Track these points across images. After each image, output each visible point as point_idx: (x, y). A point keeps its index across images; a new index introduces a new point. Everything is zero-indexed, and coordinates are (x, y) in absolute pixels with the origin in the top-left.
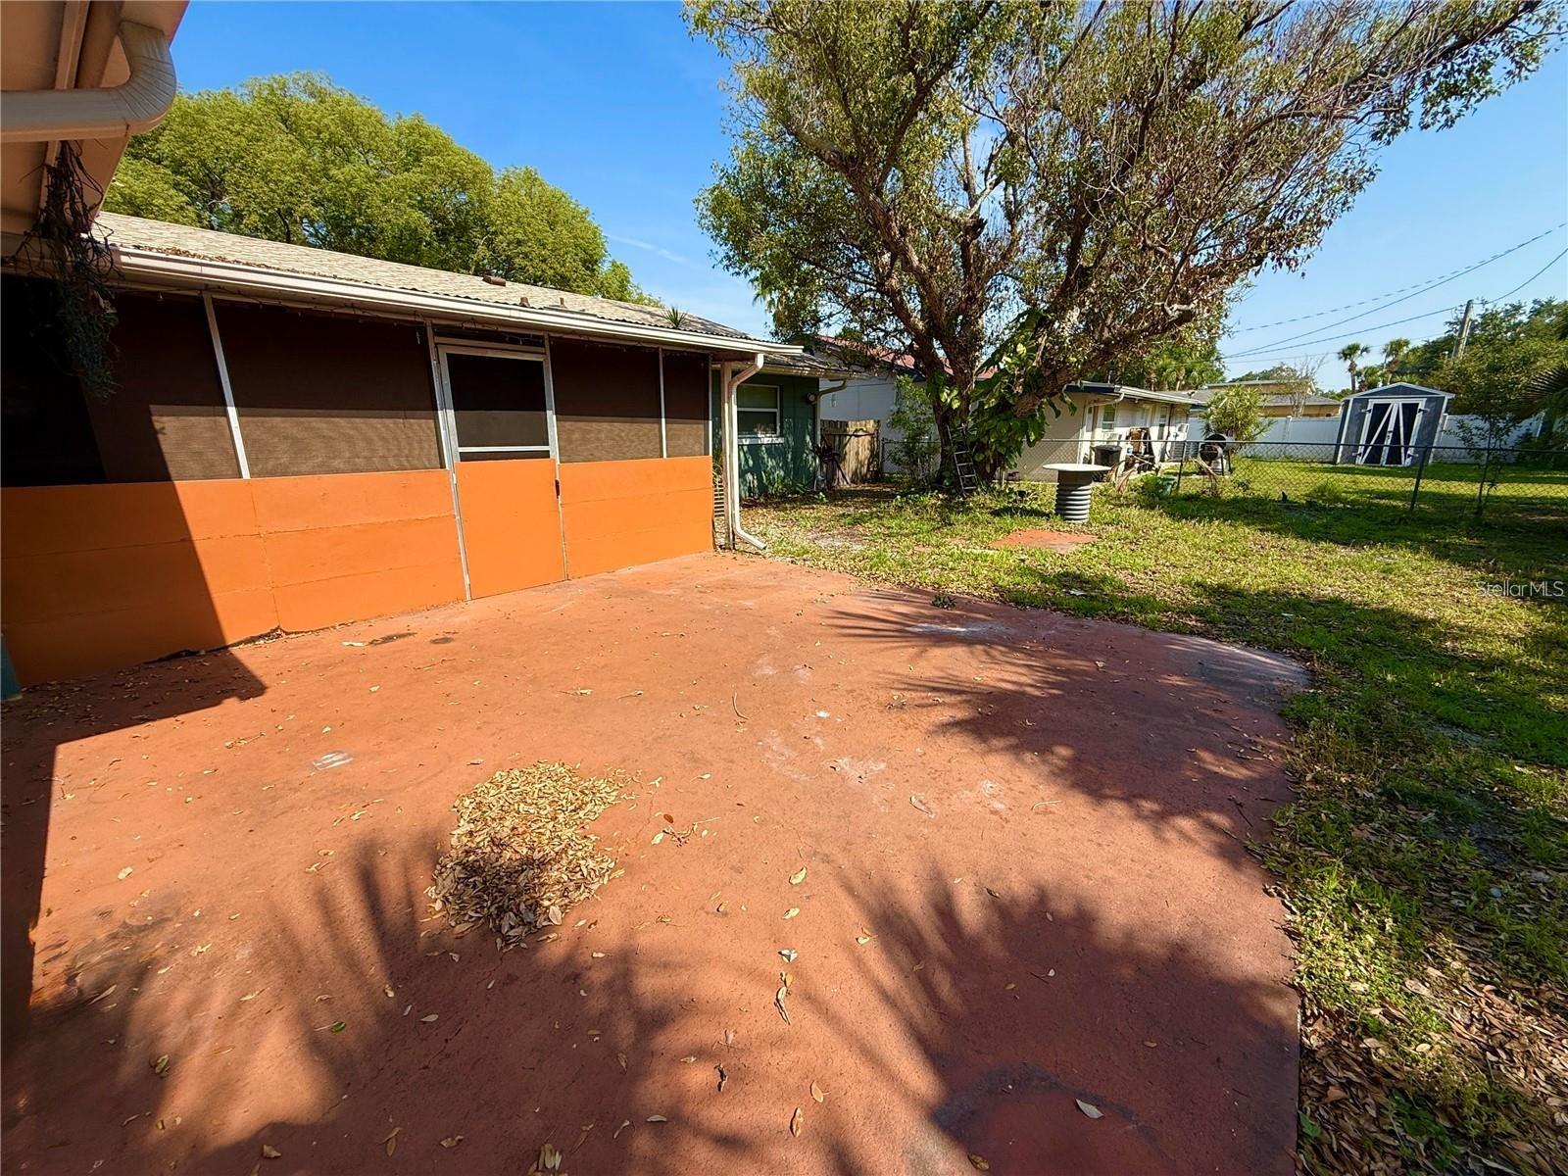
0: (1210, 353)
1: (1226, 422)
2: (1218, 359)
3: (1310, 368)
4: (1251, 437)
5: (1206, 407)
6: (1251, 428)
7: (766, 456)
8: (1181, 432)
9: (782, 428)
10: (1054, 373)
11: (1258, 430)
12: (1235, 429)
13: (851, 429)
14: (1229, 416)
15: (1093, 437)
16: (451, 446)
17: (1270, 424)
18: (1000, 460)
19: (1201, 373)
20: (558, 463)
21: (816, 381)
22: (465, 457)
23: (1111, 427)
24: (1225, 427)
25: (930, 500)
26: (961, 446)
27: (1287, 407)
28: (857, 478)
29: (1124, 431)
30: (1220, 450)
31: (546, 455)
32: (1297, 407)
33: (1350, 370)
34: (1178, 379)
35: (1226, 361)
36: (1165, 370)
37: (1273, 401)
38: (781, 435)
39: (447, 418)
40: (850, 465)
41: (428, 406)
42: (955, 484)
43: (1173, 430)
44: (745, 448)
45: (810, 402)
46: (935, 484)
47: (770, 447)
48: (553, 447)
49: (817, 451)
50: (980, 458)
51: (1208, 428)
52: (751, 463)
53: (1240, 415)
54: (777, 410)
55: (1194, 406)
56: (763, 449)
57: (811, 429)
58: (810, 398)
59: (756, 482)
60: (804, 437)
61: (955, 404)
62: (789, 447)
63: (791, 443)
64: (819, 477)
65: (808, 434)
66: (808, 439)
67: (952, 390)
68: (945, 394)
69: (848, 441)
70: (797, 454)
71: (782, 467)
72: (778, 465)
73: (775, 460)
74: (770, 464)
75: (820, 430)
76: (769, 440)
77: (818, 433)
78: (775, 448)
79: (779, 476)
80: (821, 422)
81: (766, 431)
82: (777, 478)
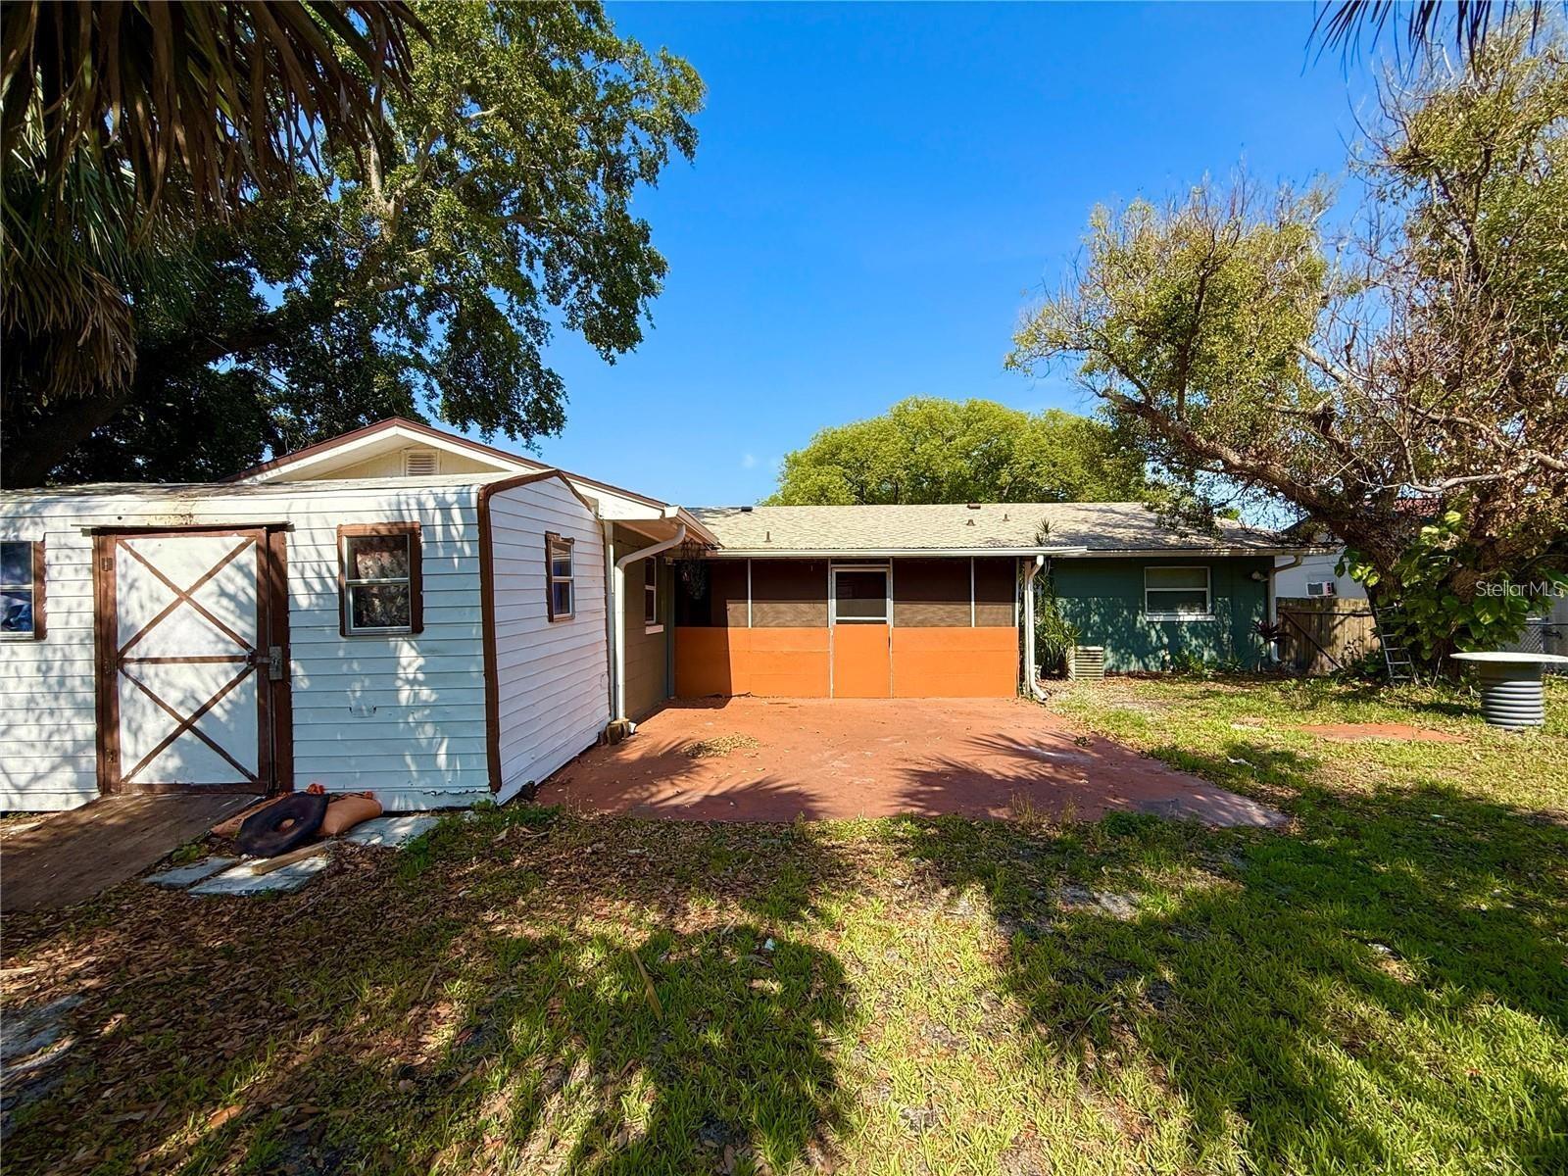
7: (1188, 635)
9: (1213, 608)
13: (1345, 608)
16: (833, 616)
20: (892, 626)
22: (838, 622)
31: (884, 622)
38: (1212, 614)
39: (833, 603)
40: (1341, 650)
41: (825, 598)
44: (1158, 627)
45: (1257, 581)
47: (1194, 628)
48: (889, 618)
52: (1166, 640)
54: (1208, 590)
56: (1185, 628)
57: (1261, 609)
58: (1256, 576)
59: (1168, 658)
60: (1251, 616)
61: (1373, 582)
62: (1224, 626)
63: (1228, 622)
64: (1276, 658)
65: (1257, 614)
66: (1257, 619)
67: (1366, 566)
68: (1358, 571)
69: (1341, 623)
70: (1239, 634)
71: (1214, 647)
72: (1207, 645)
73: (1202, 637)
74: (1194, 642)
75: (1278, 608)
76: (1193, 618)
77: (1273, 613)
78: (1202, 626)
79: (1209, 655)
80: (1279, 600)
81: (1190, 610)
82: (1206, 657)
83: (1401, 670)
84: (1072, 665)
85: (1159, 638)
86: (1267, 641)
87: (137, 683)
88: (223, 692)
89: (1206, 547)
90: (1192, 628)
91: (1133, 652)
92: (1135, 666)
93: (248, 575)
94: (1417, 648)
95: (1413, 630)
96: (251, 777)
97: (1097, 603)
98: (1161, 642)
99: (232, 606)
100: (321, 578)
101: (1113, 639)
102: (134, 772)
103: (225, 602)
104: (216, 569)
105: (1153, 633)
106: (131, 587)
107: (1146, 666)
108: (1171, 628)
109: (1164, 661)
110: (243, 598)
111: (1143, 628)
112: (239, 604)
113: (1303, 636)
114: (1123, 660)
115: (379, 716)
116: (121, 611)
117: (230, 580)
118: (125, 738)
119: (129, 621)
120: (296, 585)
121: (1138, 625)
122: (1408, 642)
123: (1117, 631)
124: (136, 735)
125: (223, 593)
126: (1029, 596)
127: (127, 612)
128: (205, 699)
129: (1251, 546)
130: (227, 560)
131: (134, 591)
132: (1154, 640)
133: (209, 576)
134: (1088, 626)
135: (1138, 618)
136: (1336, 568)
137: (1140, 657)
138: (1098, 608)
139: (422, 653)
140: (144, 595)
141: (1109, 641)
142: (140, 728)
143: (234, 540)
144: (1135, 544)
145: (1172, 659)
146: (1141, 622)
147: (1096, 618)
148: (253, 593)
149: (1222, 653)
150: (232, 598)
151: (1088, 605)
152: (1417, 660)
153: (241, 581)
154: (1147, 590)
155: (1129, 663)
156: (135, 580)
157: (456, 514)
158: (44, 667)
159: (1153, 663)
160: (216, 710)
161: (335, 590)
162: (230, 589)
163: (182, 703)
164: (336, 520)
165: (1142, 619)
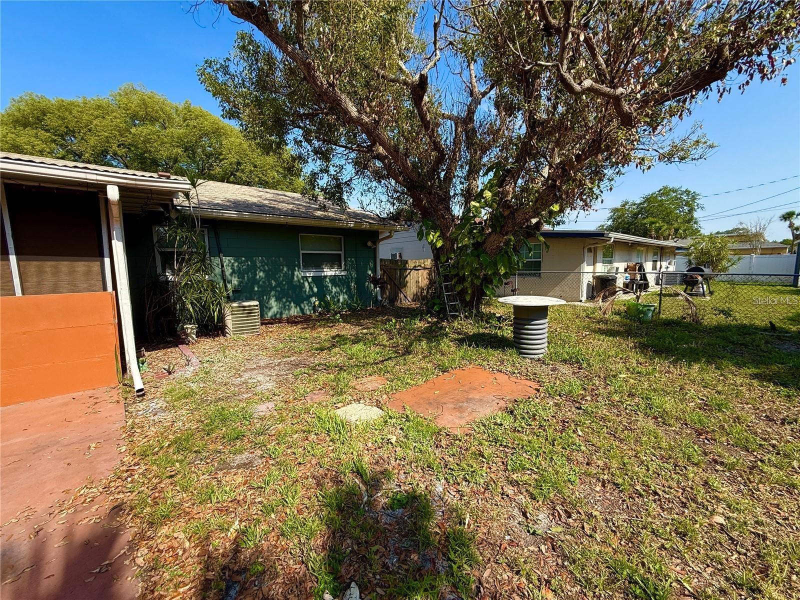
0: (690, 220)
1: (705, 258)
2: (695, 223)
3: (762, 225)
4: (725, 269)
5: (688, 249)
6: (724, 263)
7: (330, 285)
8: (669, 266)
9: (345, 265)
10: (512, 213)
11: (730, 264)
12: (712, 263)
13: (411, 264)
14: (706, 254)
15: (594, 269)
17: (739, 259)
19: (685, 231)
21: (378, 232)
23: (611, 262)
24: (703, 262)
26: (447, 278)
27: (748, 249)
28: (418, 298)
29: (622, 266)
30: (700, 278)
32: (756, 249)
33: (789, 227)
34: (669, 235)
35: (701, 224)
36: (660, 229)
37: (737, 246)
38: (345, 270)
40: (411, 290)
42: (443, 310)
43: (664, 264)
44: (310, 280)
45: (370, 247)
47: (334, 279)
51: (690, 262)
52: (315, 290)
53: (714, 253)
54: (342, 253)
55: (678, 248)
56: (328, 280)
57: (372, 265)
58: (369, 244)
59: (317, 303)
60: (367, 271)
61: (439, 244)
62: (352, 278)
63: (354, 275)
64: (380, 298)
65: (370, 269)
66: (370, 272)
67: (435, 233)
68: (431, 236)
69: (409, 273)
70: (360, 282)
71: (346, 293)
72: (342, 291)
73: (339, 287)
74: (334, 290)
75: (381, 266)
76: (333, 273)
77: (378, 268)
78: (339, 278)
79: (344, 298)
80: (381, 260)
81: (332, 267)
82: (341, 300)
83: (453, 308)
84: (229, 321)
85: (311, 288)
86: (375, 287)
89: (339, 220)
90: (333, 279)
91: (292, 300)
92: (294, 311)
94: (463, 291)
95: (462, 280)
97: (262, 262)
98: (313, 291)
101: (276, 291)
105: (306, 284)
107: (302, 310)
108: (319, 281)
109: (315, 306)
111: (299, 281)
113: (393, 283)
114: (285, 307)
121: (296, 279)
122: (459, 288)
123: (279, 284)
126: (118, 247)
129: (367, 222)
132: (308, 290)
134: (254, 281)
135: (296, 273)
136: (418, 234)
137: (298, 304)
138: (263, 266)
141: (273, 293)
144: (291, 214)
145: (320, 303)
146: (297, 277)
147: (261, 274)
149: (351, 297)
151: (254, 263)
152: (463, 301)
154: (302, 252)
155: (289, 309)
159: (307, 307)
165: (298, 274)
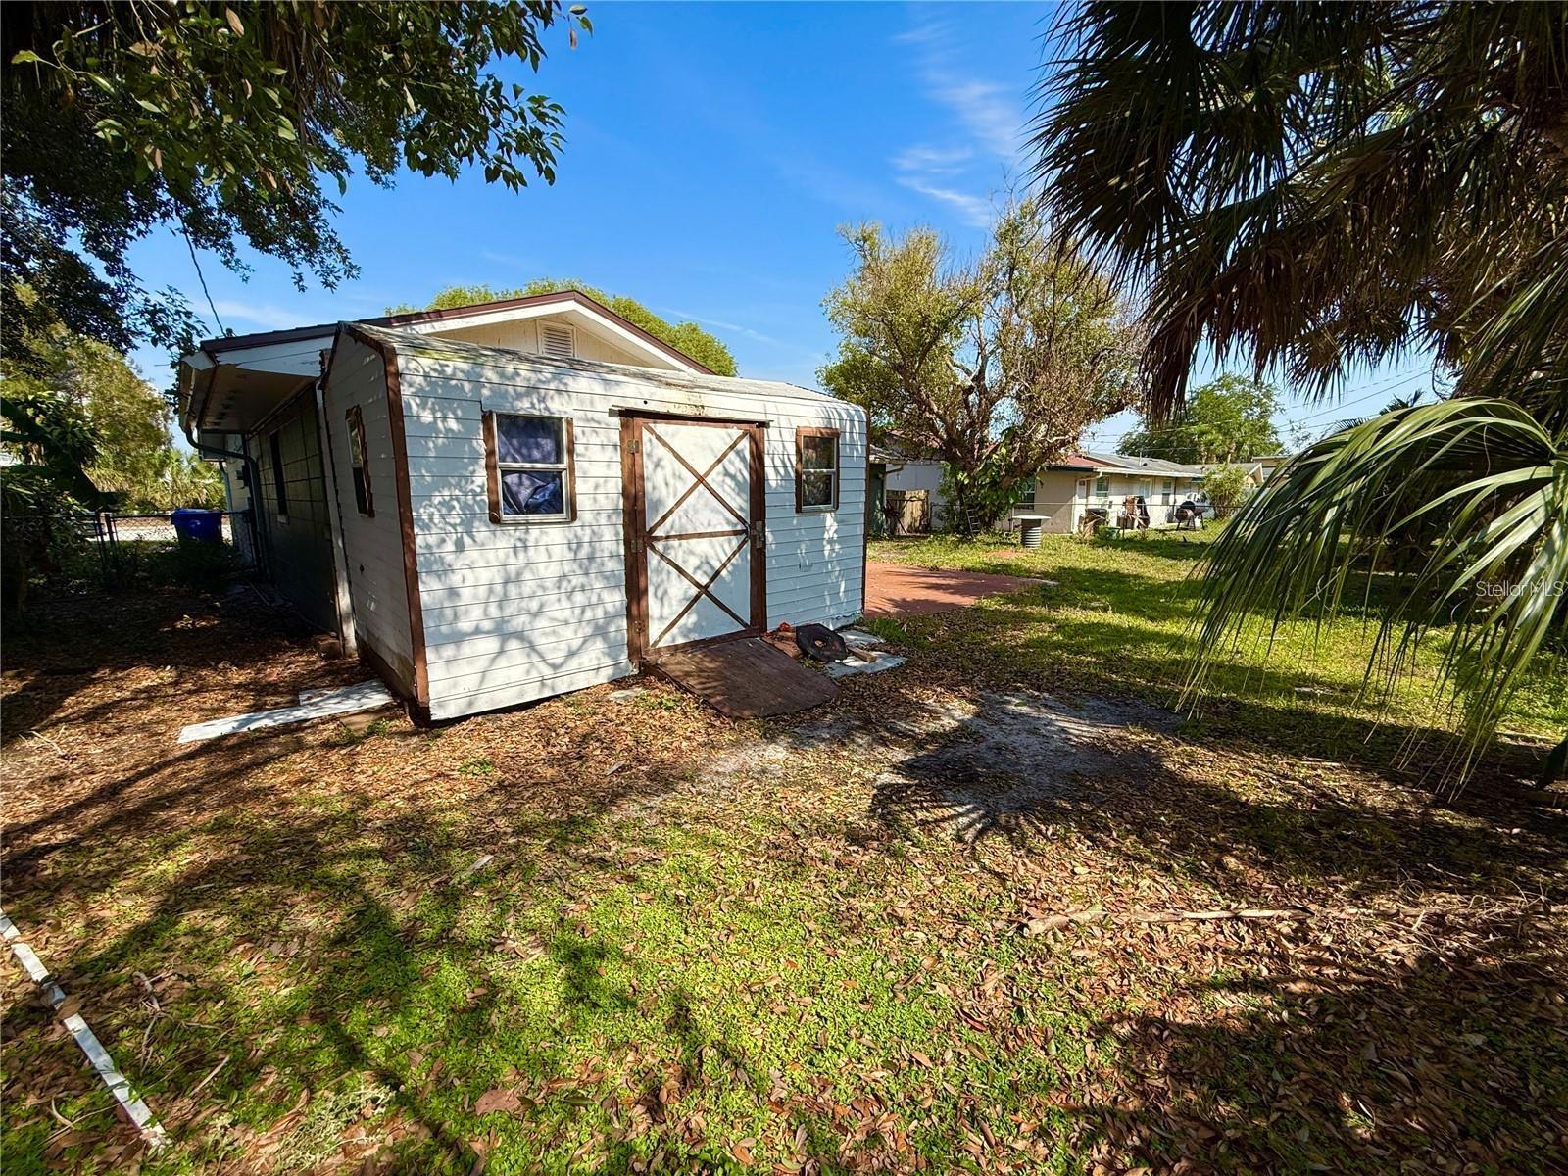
0: (1263, 429)
1: (1217, 491)
5: (1202, 480)
13: (908, 496)
14: (1219, 487)
15: (1087, 502)
18: (994, 516)
19: (1251, 447)
21: (883, 466)
23: (1105, 495)
24: (1217, 496)
25: (950, 538)
26: (971, 506)
28: (911, 528)
30: (1190, 512)
40: (907, 521)
42: (967, 529)
45: (880, 479)
46: (956, 530)
49: (883, 510)
50: (981, 513)
51: (1205, 496)
61: (967, 481)
68: (960, 476)
69: (906, 504)
80: (888, 491)
87: (662, 556)
88: (729, 559)
93: (743, 459)
96: (745, 625)
99: (733, 484)
100: (785, 467)
102: (661, 637)
103: (728, 480)
104: (725, 455)
106: (657, 465)
110: (740, 478)
112: (738, 483)
115: (814, 570)
116: (648, 486)
117: (731, 462)
118: (653, 605)
119: (656, 495)
120: (770, 472)
124: (662, 599)
125: (727, 474)
127: (654, 488)
128: (718, 566)
130: (732, 447)
131: (659, 470)
133: (720, 460)
139: (839, 522)
140: (669, 472)
142: (666, 592)
143: (735, 432)
148: (746, 475)
150: (733, 478)
152: (983, 522)
153: (740, 465)
156: (659, 460)
157: (856, 424)
158: (575, 546)
160: (724, 573)
161: (793, 475)
162: (732, 471)
163: (698, 568)
164: (796, 422)
